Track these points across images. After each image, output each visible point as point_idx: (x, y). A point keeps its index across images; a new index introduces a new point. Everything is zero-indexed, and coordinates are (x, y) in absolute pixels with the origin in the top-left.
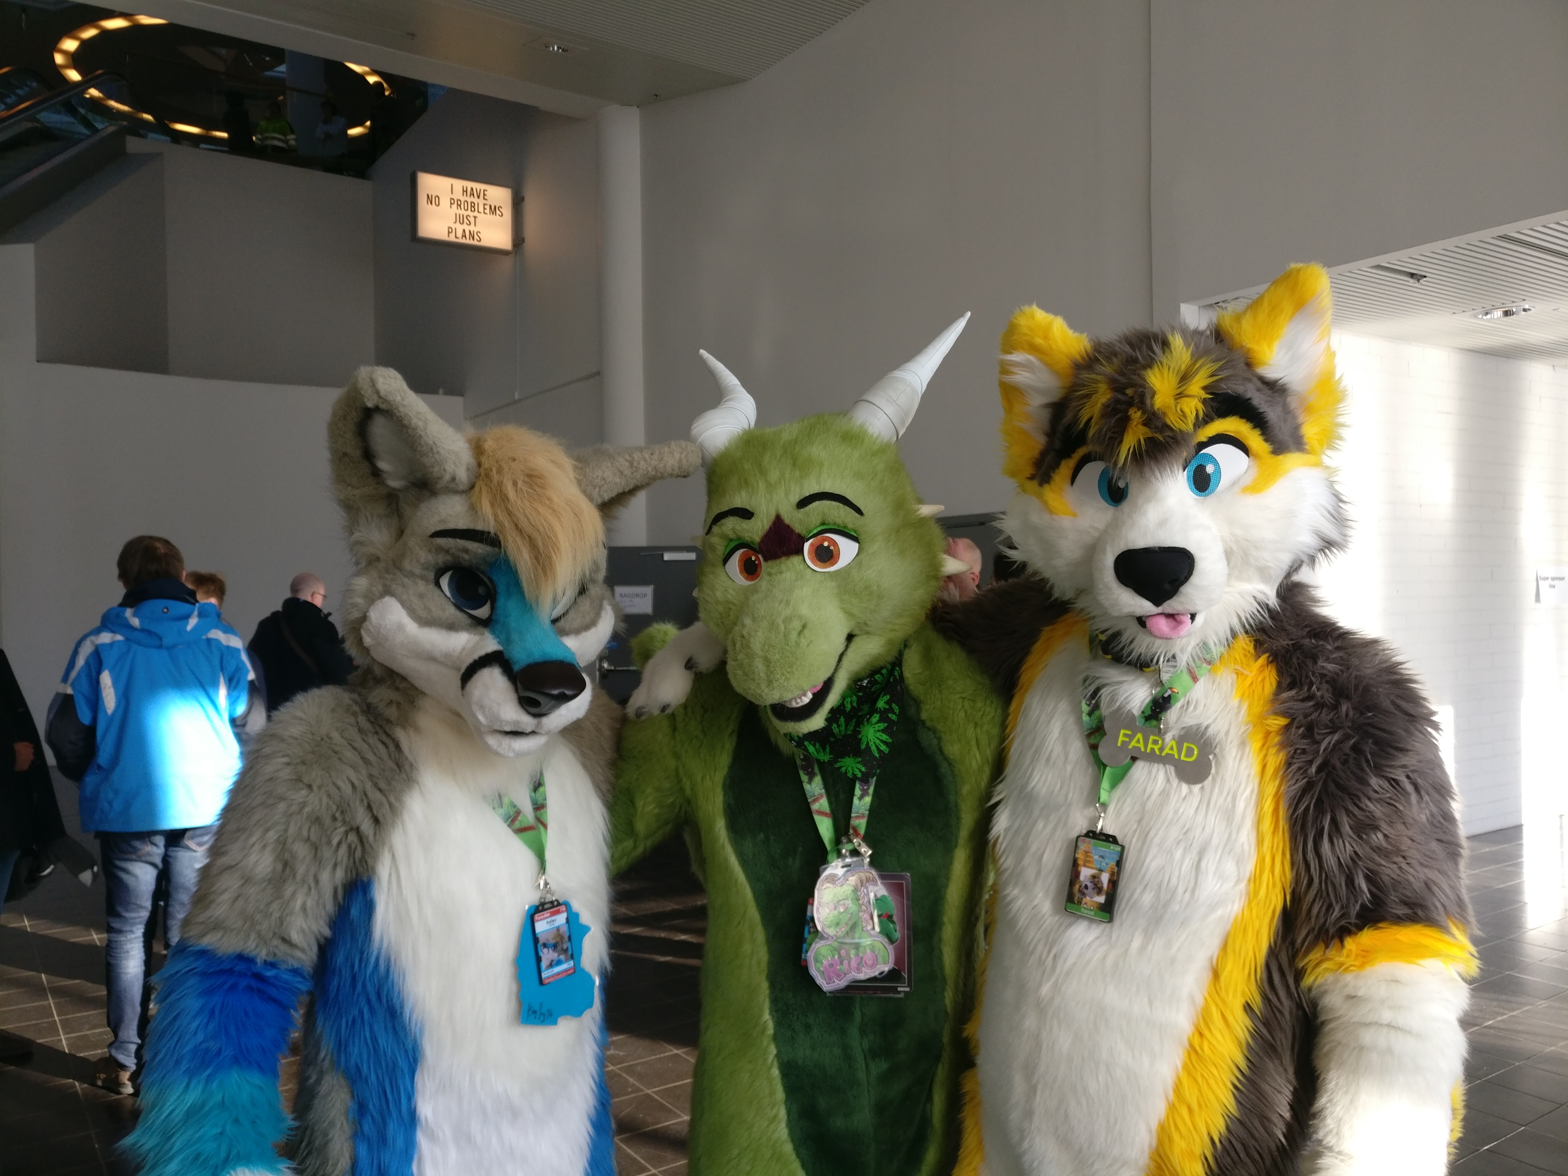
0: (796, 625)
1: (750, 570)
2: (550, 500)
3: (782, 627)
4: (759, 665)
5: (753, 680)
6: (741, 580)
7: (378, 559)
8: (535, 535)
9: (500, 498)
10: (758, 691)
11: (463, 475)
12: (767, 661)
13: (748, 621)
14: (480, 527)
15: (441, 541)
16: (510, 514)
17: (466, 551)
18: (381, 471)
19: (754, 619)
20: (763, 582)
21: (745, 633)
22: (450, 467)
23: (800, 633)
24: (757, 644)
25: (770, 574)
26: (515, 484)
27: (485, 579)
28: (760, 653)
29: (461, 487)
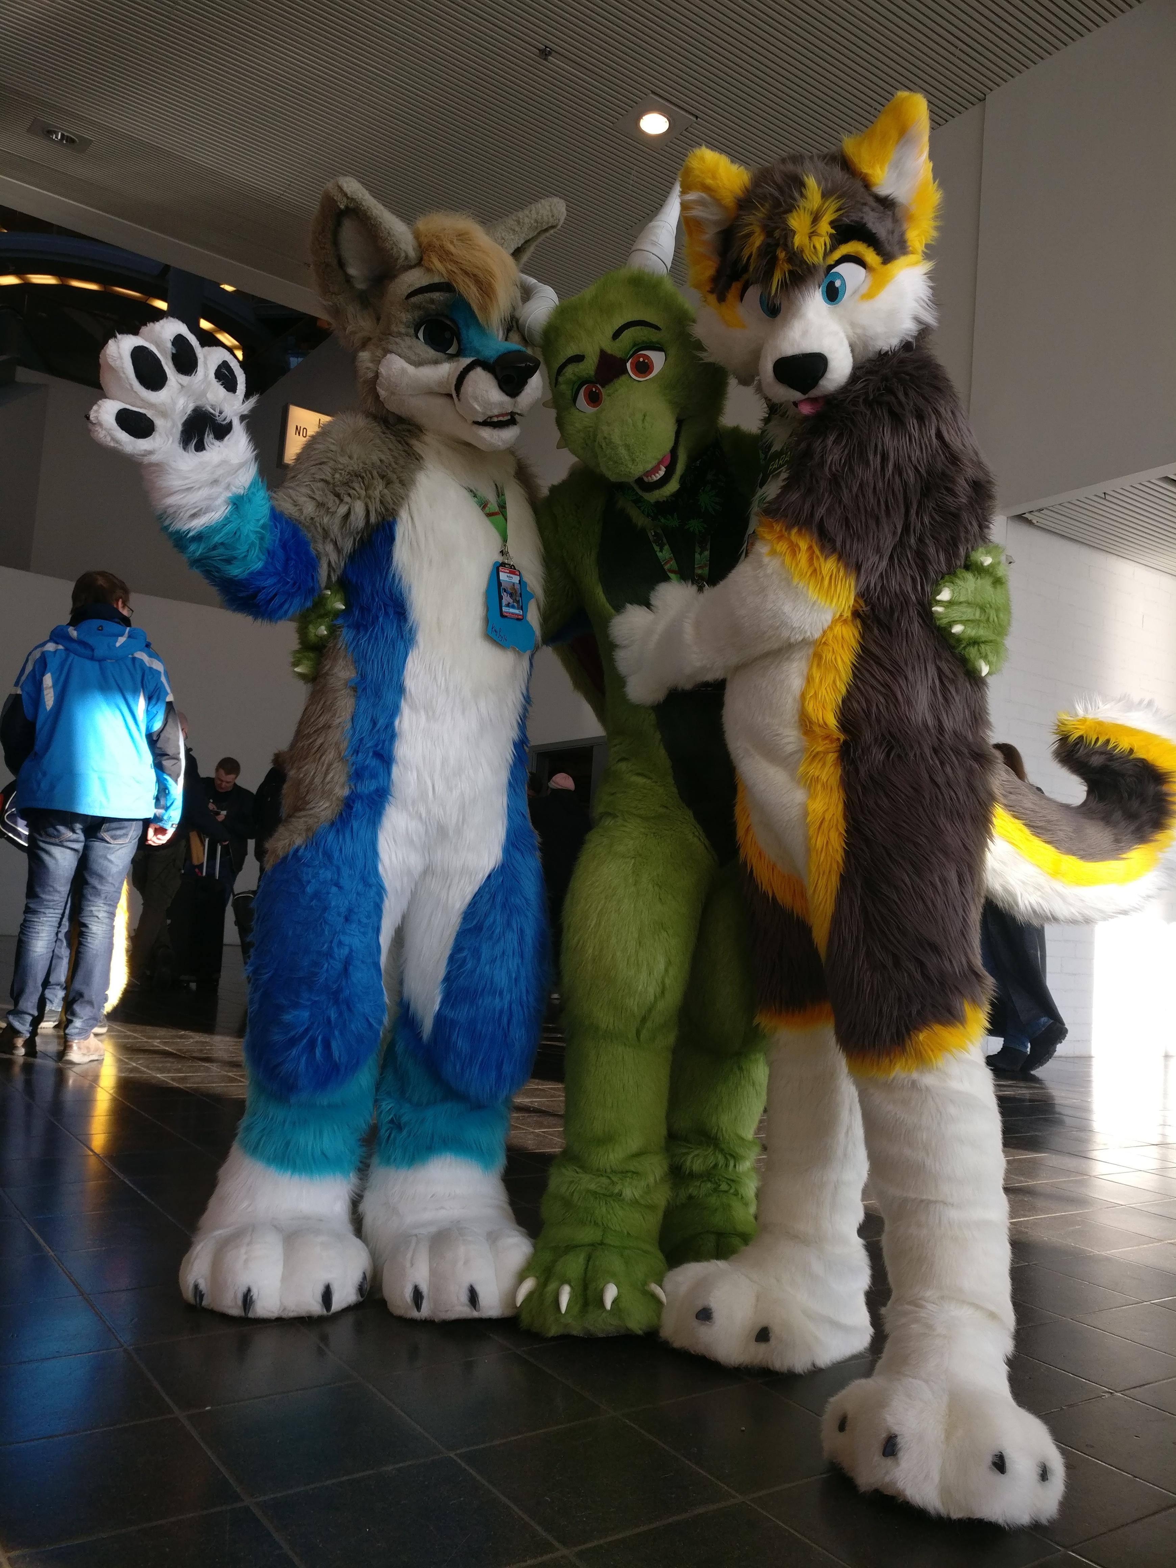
0: (639, 416)
1: (594, 399)
2: (479, 246)
3: (630, 421)
4: (622, 451)
5: (622, 463)
6: (590, 410)
7: (370, 339)
8: (476, 271)
9: (445, 255)
10: (627, 470)
11: (412, 254)
12: (627, 447)
13: (605, 428)
14: (436, 280)
15: (413, 300)
16: (456, 263)
17: (432, 301)
18: (352, 277)
19: (608, 424)
20: (606, 401)
21: (605, 435)
22: (403, 246)
23: (643, 421)
24: (616, 439)
25: (609, 395)
26: (452, 242)
27: (449, 322)
28: (620, 443)
29: (413, 262)
